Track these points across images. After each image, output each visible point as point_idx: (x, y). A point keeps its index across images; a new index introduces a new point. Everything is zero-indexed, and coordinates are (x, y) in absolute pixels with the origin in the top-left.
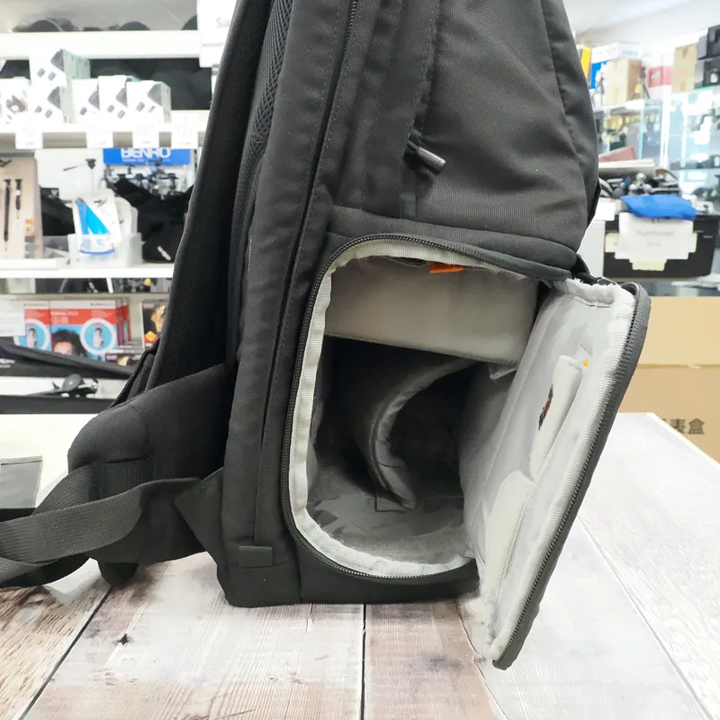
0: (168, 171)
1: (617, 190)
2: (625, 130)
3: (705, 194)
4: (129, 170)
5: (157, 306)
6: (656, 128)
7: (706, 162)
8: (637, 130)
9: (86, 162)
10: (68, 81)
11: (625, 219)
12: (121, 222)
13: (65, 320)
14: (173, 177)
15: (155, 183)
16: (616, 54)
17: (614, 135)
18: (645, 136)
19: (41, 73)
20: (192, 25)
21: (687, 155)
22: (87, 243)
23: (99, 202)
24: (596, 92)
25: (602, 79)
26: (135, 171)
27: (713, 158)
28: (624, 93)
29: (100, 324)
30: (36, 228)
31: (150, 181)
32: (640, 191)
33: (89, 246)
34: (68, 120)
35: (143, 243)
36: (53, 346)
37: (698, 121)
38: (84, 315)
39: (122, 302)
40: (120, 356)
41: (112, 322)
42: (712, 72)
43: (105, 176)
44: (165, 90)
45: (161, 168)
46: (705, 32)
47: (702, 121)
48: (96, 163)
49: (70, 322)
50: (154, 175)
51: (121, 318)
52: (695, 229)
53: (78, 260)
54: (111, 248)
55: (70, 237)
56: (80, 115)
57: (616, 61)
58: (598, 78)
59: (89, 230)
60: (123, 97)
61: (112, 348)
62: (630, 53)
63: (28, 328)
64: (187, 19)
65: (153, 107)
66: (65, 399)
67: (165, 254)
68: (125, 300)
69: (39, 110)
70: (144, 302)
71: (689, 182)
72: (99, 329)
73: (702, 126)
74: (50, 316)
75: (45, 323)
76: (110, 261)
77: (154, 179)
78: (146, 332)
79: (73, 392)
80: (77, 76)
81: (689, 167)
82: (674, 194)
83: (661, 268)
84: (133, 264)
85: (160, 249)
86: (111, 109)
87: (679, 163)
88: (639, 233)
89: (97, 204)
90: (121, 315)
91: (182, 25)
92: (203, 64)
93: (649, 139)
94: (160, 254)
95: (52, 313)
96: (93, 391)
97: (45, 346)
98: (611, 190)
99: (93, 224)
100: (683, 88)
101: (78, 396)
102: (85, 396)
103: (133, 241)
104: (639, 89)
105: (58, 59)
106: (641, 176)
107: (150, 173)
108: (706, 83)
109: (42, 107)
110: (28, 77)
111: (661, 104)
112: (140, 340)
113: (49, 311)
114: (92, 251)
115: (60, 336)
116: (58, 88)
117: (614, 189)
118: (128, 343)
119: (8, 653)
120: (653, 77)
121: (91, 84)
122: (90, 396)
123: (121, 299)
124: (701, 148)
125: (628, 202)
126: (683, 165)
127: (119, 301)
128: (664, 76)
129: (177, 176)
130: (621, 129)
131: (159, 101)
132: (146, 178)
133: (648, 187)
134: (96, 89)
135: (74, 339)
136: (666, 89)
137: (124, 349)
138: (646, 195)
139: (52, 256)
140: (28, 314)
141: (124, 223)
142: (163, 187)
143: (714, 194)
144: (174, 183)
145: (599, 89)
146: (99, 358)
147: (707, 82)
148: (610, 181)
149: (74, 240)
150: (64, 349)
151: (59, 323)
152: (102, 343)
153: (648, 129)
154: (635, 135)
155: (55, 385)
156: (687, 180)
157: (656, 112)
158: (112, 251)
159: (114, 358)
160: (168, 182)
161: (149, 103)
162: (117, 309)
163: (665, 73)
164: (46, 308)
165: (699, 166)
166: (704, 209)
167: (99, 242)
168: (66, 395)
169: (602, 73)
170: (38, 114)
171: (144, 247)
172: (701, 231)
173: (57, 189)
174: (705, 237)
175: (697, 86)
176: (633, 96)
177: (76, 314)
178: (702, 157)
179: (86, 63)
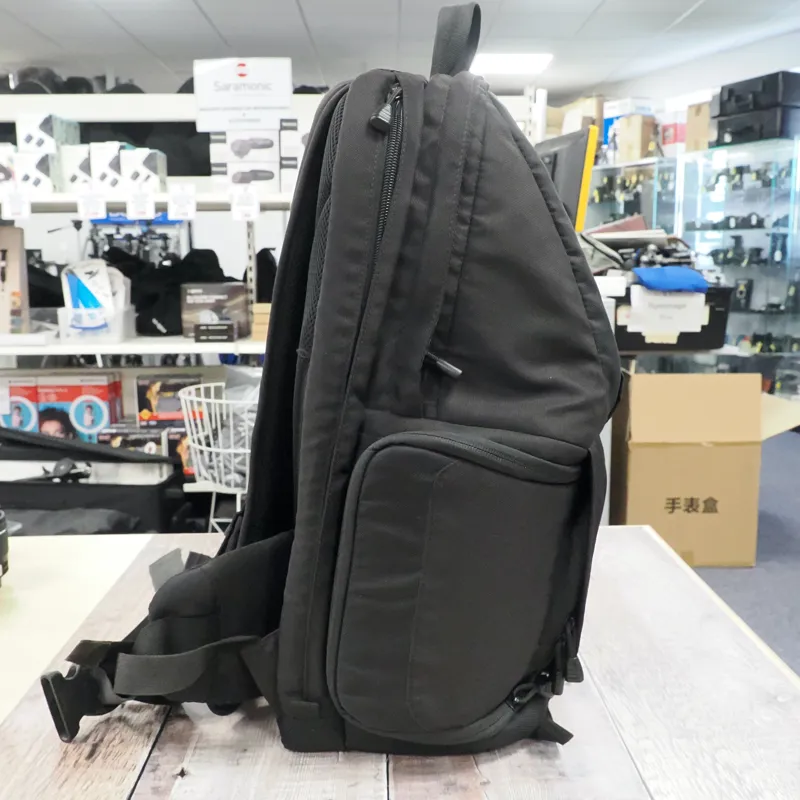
0: (160, 230)
1: (629, 261)
2: (639, 188)
3: (721, 256)
4: (118, 230)
5: (153, 382)
6: (670, 186)
7: (721, 223)
8: (651, 188)
9: (72, 223)
10: (58, 148)
11: (636, 290)
12: (114, 294)
13: (53, 397)
14: (165, 237)
15: (146, 244)
16: (628, 110)
17: (628, 192)
18: (659, 195)
19: (29, 139)
20: (188, 88)
21: (704, 214)
22: (78, 318)
23: (90, 273)
24: (609, 148)
25: (615, 135)
26: (124, 231)
27: (728, 219)
28: (637, 151)
29: (91, 401)
30: (22, 300)
31: (141, 242)
32: (651, 263)
33: (80, 321)
34: (58, 189)
35: (137, 315)
36: (40, 425)
37: (713, 180)
38: (74, 392)
39: (114, 377)
40: (114, 436)
41: (103, 398)
42: (726, 131)
43: (92, 236)
44: (161, 158)
45: (153, 228)
46: (718, 90)
47: (717, 181)
48: (83, 224)
49: (58, 400)
50: (145, 235)
51: (114, 395)
52: (707, 301)
53: (68, 336)
54: (103, 323)
55: (60, 311)
56: (70, 183)
57: (628, 116)
58: (610, 134)
59: (81, 305)
60: (116, 165)
61: (103, 427)
62: (643, 108)
63: (14, 405)
64: (182, 82)
65: (148, 177)
66: (57, 484)
67: (160, 327)
68: (117, 375)
69: (26, 178)
70: (138, 378)
71: (702, 249)
72: (90, 407)
73: (717, 186)
74: (37, 393)
75: (32, 401)
76: (102, 335)
77: (144, 240)
78: (140, 410)
79: (65, 477)
80: (66, 141)
81: (705, 227)
82: (685, 266)
83: (673, 340)
84: (127, 338)
85: (155, 321)
86: (103, 177)
87: (694, 223)
88: (651, 305)
89: (88, 276)
90: (113, 392)
91: (178, 89)
92: (200, 128)
93: (664, 198)
94: (155, 326)
95: (40, 390)
96: (86, 476)
97: (31, 426)
98: (622, 261)
99: (84, 297)
100: (696, 147)
101: (70, 481)
102: (77, 481)
103: (126, 314)
104: (652, 147)
105: (47, 125)
106: (652, 247)
107: (140, 233)
108: (719, 143)
109: (30, 175)
110: (14, 142)
111: (675, 161)
112: (134, 417)
113: (36, 388)
114: (83, 325)
115: (47, 415)
116: (47, 156)
117: (625, 260)
118: (120, 421)
119: (85, 787)
120: (667, 134)
121: (81, 151)
122: (82, 481)
123: (112, 373)
124: (717, 207)
125: (639, 274)
126: (698, 225)
127: (110, 376)
128: (678, 133)
129: (169, 236)
130: (635, 187)
131: (154, 169)
132: (135, 239)
133: (659, 258)
134: (86, 156)
135: (62, 417)
136: (680, 146)
137: (117, 428)
138: (658, 266)
139: (39, 330)
140: (13, 391)
141: (118, 295)
142: (155, 247)
143: (730, 255)
144: (166, 243)
145: (612, 145)
146: (90, 437)
147: (721, 141)
148: (621, 251)
149: (65, 313)
150: (52, 429)
151: (47, 401)
152: (93, 421)
153: (662, 187)
154: (650, 194)
155: (45, 470)
156: (704, 240)
157: (670, 170)
158: (105, 326)
159: (107, 438)
160: (160, 243)
161: (144, 171)
162: (109, 386)
163: (679, 130)
164: (32, 384)
165: (715, 227)
166: (715, 281)
167: (91, 316)
168: (57, 480)
169: (615, 130)
170: (26, 183)
171: (137, 318)
172: (713, 304)
173: (39, 251)
174: (717, 309)
175: (712, 145)
176: (646, 153)
177: (66, 390)
178: (717, 217)
179: (75, 128)
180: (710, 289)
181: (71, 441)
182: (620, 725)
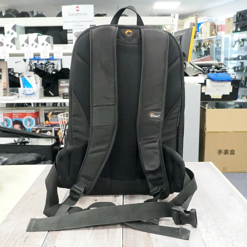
0: (51, 62)
2: (209, 46)
3: (236, 69)
4: (38, 62)
5: (50, 112)
6: (220, 46)
7: (237, 58)
8: (213, 46)
9: (23, 60)
10: (18, 35)
11: (208, 81)
12: (36, 83)
13: (17, 117)
14: (53, 64)
15: (47, 66)
16: (205, 20)
17: (206, 48)
18: (216, 48)
19: (8, 32)
20: (60, 15)
21: (231, 55)
22: (25, 91)
23: (29, 76)
25: (201, 29)
26: (40, 62)
27: (239, 56)
28: (208, 34)
30: (7, 85)
31: (45, 65)
32: (213, 72)
33: (26, 92)
34: (18, 49)
36: (13, 126)
37: (234, 44)
38: (24, 115)
39: (37, 110)
40: (37, 129)
41: (33, 117)
42: (238, 27)
43: (30, 64)
44: (51, 38)
45: (49, 61)
46: (236, 13)
47: (235, 44)
48: (27, 60)
49: (19, 118)
50: (47, 63)
52: (232, 84)
53: (22, 97)
54: (33, 92)
55: (19, 89)
56: (22, 47)
57: (206, 22)
59: (26, 86)
60: (37, 41)
61: (34, 126)
62: (211, 20)
63: (5, 119)
64: (58, 13)
65: (47, 45)
66: (19, 145)
67: (51, 94)
68: (38, 109)
69: (8, 45)
70: (45, 110)
71: (230, 67)
72: (29, 120)
74: (12, 115)
75: (10, 118)
76: (33, 97)
77: (47, 65)
78: (45, 121)
79: (21, 143)
80: (20, 33)
81: (231, 59)
82: (224, 73)
83: (221, 98)
84: (41, 97)
85: (50, 92)
86: (33, 45)
87: (227, 58)
88: (213, 86)
90: (37, 115)
91: (57, 15)
92: (64, 28)
95: (13, 115)
97: (10, 126)
98: (203, 71)
99: (27, 84)
100: (229, 32)
101: (23, 144)
102: (25, 144)
103: (41, 90)
104: (214, 32)
105: (14, 28)
106: (213, 66)
107: (45, 63)
110: (4, 34)
111: (221, 37)
112: (43, 123)
114: (27, 93)
115: (15, 122)
116: (14, 38)
117: (204, 71)
118: (39, 124)
120: (218, 28)
121: (25, 36)
122: (27, 144)
123: (37, 109)
124: (235, 52)
125: (209, 75)
126: (229, 59)
127: (36, 110)
128: (222, 28)
129: (55, 64)
131: (49, 42)
132: (44, 64)
133: (216, 70)
134: (27, 38)
136: (223, 32)
137: (38, 127)
138: (215, 73)
139: (12, 95)
140: (4, 115)
141: (38, 83)
142: (50, 67)
143: (239, 68)
144: (54, 66)
145: (200, 32)
146: (29, 130)
147: (237, 31)
148: (203, 68)
149: (21, 90)
150: (17, 127)
151: (16, 118)
152: (30, 124)
153: (217, 46)
154: (213, 48)
155: (15, 141)
156: (231, 63)
157: (219, 40)
158: (34, 93)
159: (35, 130)
160: (52, 66)
161: (46, 43)
162: (35, 113)
163: (223, 27)
164: (11, 113)
165: (235, 59)
166: (235, 78)
167: (29, 90)
168: (19, 144)
169: (201, 27)
170: (7, 47)
171: (44, 91)
172: (234, 85)
173: (13, 69)
174: (235, 87)
175: (233, 32)
176: (212, 35)
177: (21, 114)
178: (235, 56)
179: (23, 29)
180: (233, 80)
181: (23, 131)
182: (201, 232)
